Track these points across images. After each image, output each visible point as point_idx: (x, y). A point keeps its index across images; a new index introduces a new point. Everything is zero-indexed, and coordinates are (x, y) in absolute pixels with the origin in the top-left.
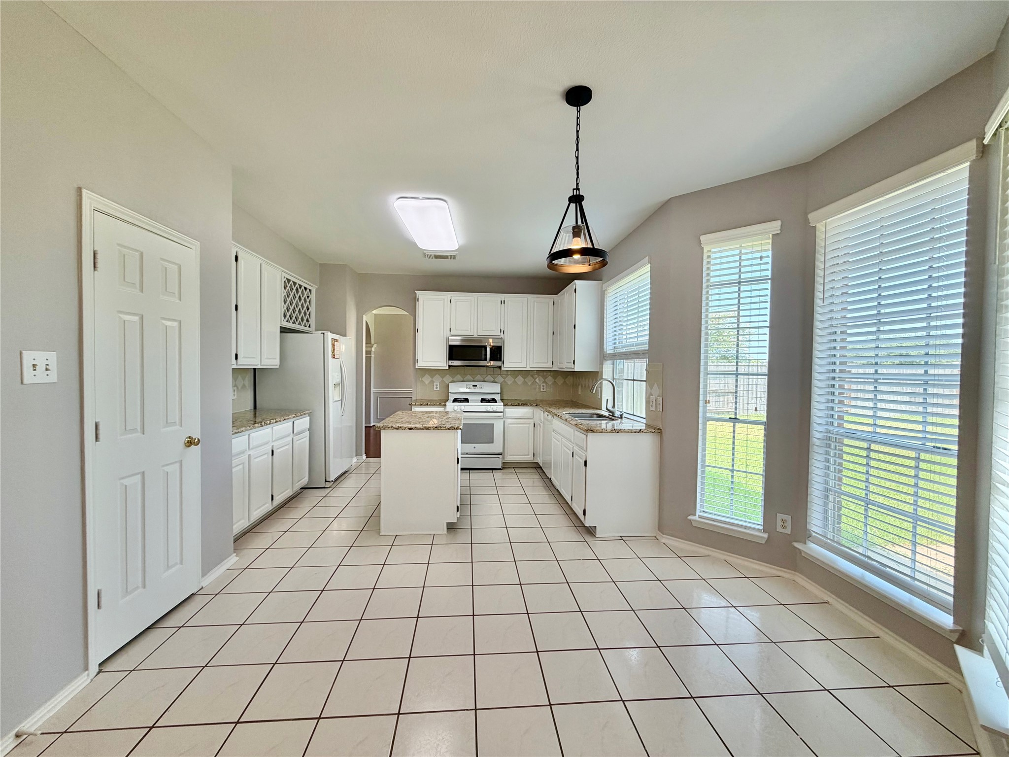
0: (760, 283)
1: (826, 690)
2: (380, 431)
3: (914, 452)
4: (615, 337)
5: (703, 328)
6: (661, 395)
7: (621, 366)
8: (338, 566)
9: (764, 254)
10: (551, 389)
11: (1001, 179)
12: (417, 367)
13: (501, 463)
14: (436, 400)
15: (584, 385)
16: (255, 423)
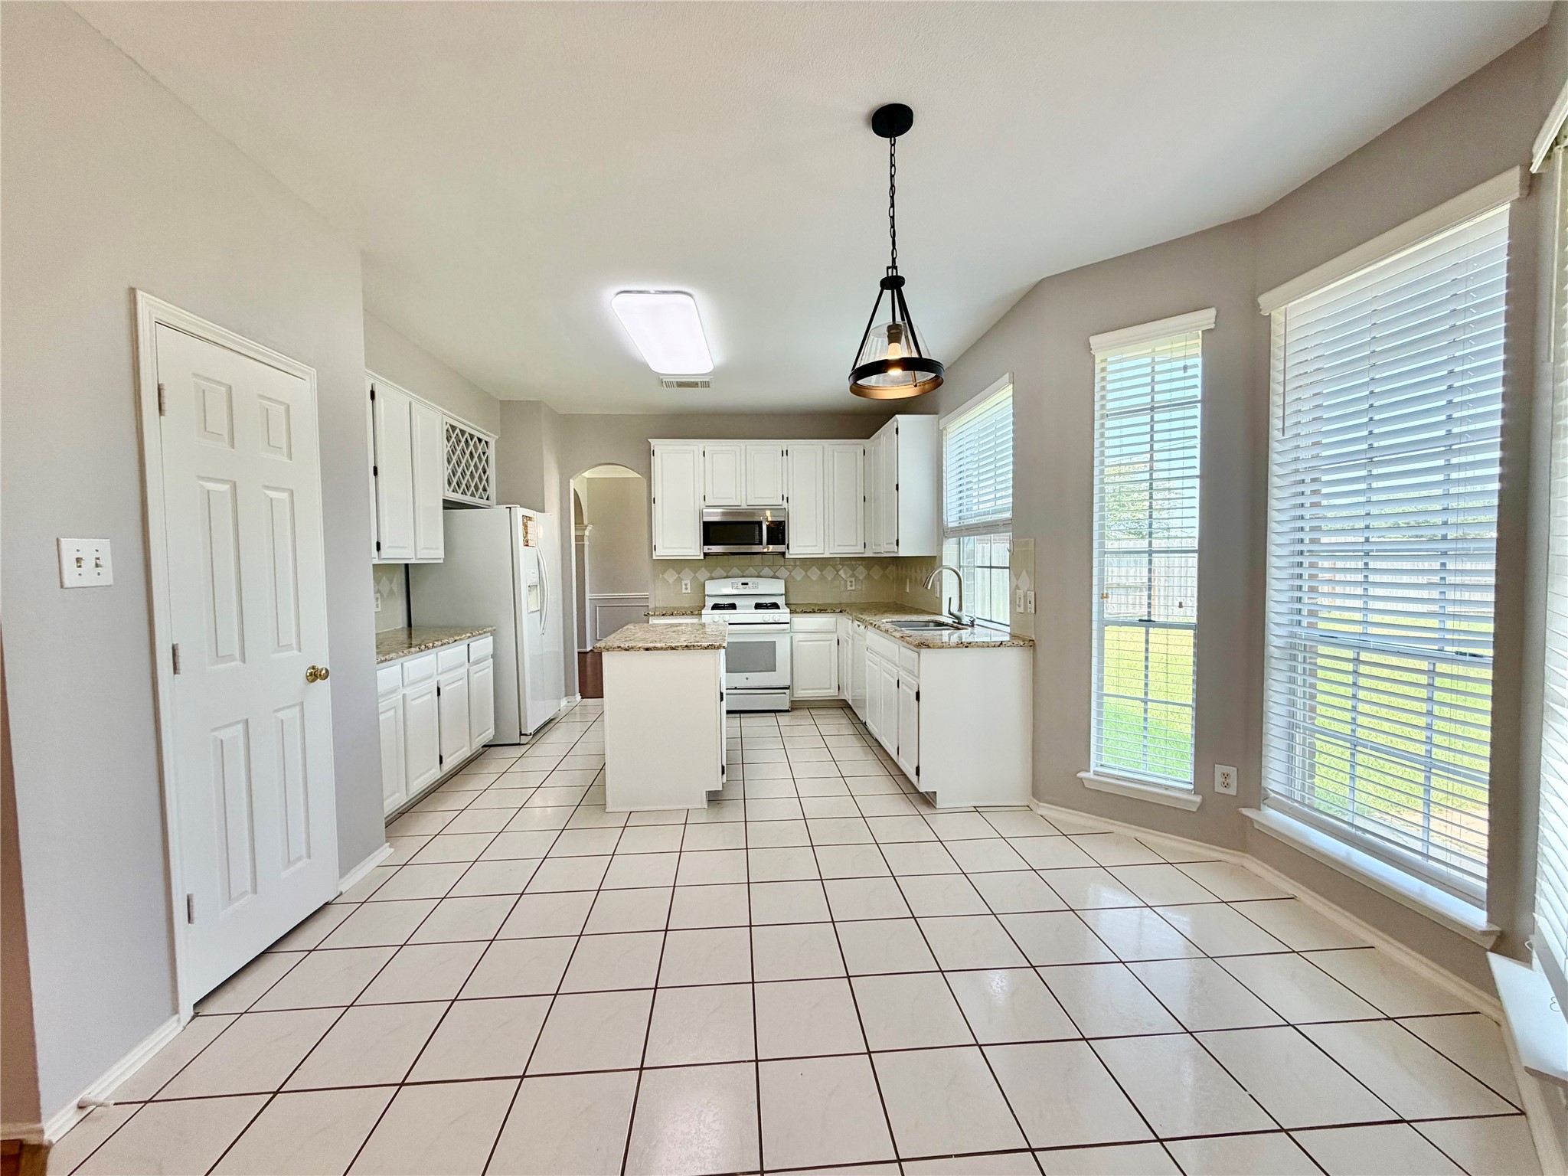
0: (1184, 409)
1: (1289, 1025)
2: (601, 653)
3: (1427, 662)
4: (961, 502)
5: (1096, 481)
6: (1032, 588)
7: (970, 546)
8: (544, 859)
9: (1189, 362)
10: (864, 586)
11: (1557, 227)
12: (654, 558)
13: (788, 701)
14: (684, 608)
15: (914, 579)
16: (411, 647)
